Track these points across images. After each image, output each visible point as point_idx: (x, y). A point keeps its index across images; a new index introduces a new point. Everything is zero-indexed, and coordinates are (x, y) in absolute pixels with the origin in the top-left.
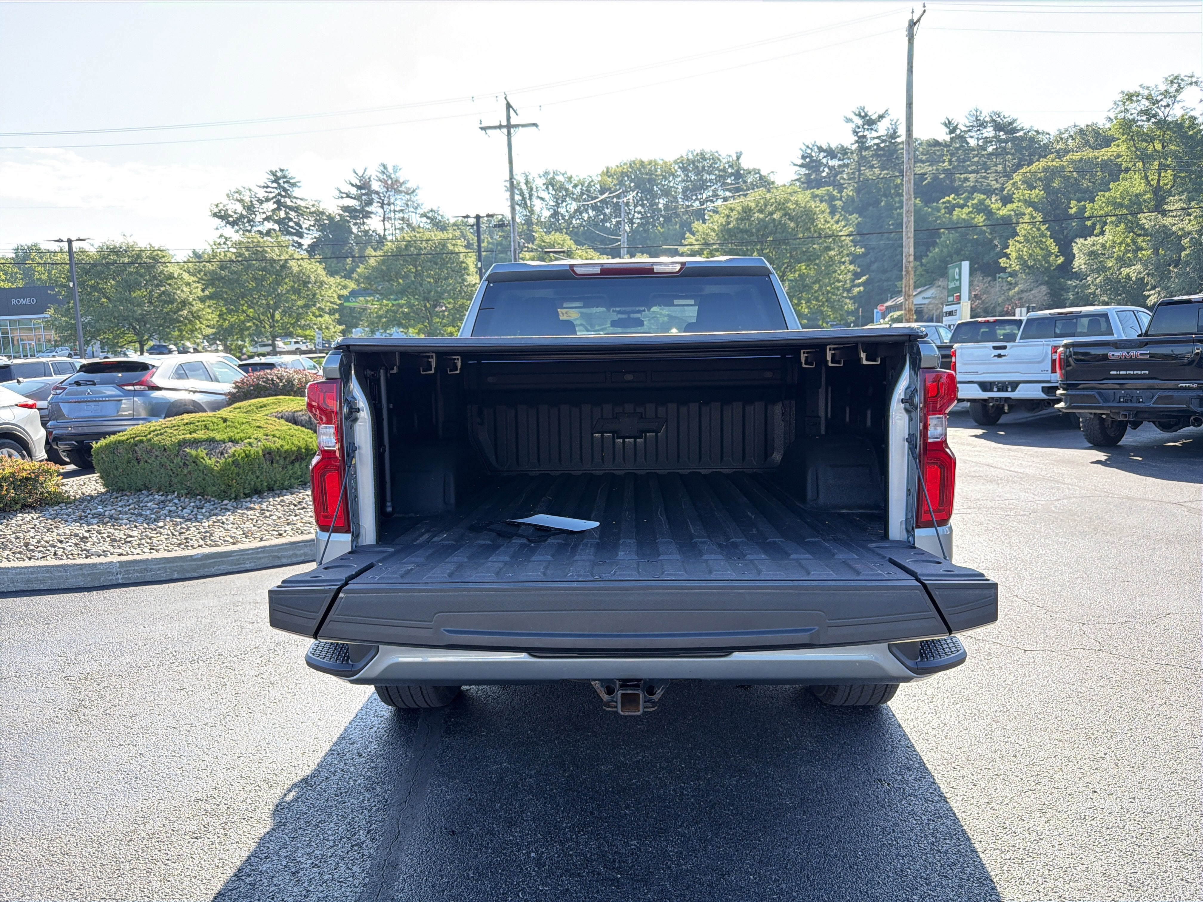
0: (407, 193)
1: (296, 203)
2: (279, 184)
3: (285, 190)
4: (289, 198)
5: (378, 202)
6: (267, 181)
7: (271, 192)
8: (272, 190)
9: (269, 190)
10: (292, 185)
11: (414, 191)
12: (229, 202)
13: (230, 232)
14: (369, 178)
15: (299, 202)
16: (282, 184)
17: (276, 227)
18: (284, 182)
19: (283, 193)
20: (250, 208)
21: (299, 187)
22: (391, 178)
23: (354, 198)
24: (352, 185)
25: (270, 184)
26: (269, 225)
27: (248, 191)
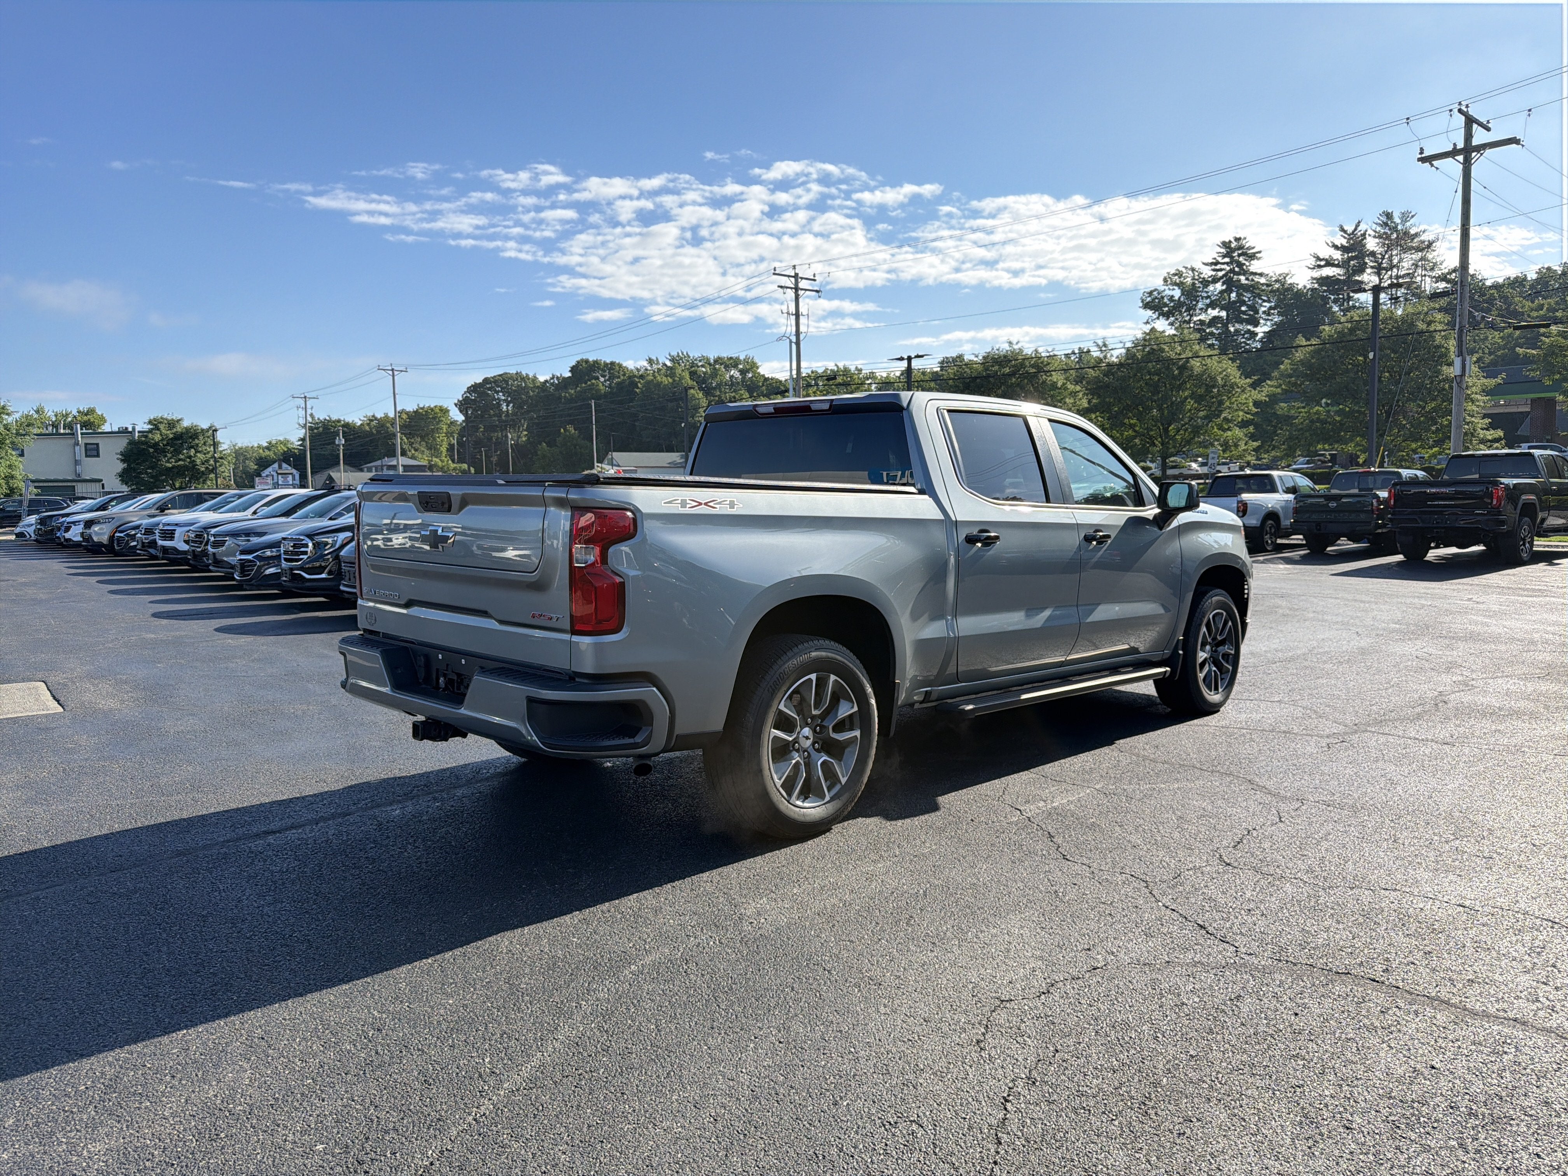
0: (1419, 249)
1: (1253, 280)
2: (1232, 257)
3: (1240, 265)
4: (1244, 275)
5: (1372, 267)
6: (1216, 256)
7: (1221, 270)
8: (1223, 267)
9: (1218, 267)
10: (1250, 257)
11: (1430, 244)
12: (1166, 288)
13: (1163, 326)
14: (1364, 235)
15: (1257, 279)
16: (1237, 258)
17: (1224, 314)
18: (1239, 255)
19: (1237, 269)
20: (1191, 293)
21: (1258, 259)
22: (1397, 231)
23: (1337, 266)
24: (1336, 247)
25: (1220, 259)
26: (1213, 313)
27: (1190, 272)
